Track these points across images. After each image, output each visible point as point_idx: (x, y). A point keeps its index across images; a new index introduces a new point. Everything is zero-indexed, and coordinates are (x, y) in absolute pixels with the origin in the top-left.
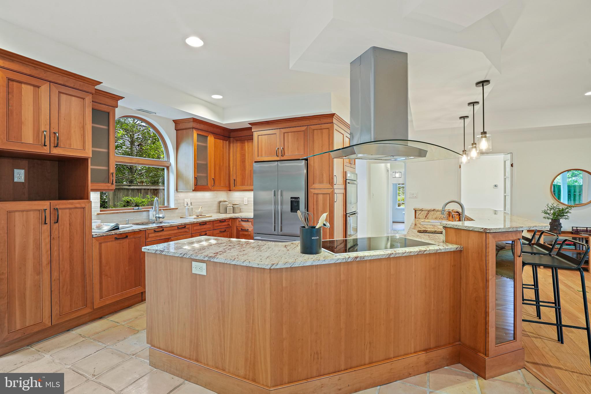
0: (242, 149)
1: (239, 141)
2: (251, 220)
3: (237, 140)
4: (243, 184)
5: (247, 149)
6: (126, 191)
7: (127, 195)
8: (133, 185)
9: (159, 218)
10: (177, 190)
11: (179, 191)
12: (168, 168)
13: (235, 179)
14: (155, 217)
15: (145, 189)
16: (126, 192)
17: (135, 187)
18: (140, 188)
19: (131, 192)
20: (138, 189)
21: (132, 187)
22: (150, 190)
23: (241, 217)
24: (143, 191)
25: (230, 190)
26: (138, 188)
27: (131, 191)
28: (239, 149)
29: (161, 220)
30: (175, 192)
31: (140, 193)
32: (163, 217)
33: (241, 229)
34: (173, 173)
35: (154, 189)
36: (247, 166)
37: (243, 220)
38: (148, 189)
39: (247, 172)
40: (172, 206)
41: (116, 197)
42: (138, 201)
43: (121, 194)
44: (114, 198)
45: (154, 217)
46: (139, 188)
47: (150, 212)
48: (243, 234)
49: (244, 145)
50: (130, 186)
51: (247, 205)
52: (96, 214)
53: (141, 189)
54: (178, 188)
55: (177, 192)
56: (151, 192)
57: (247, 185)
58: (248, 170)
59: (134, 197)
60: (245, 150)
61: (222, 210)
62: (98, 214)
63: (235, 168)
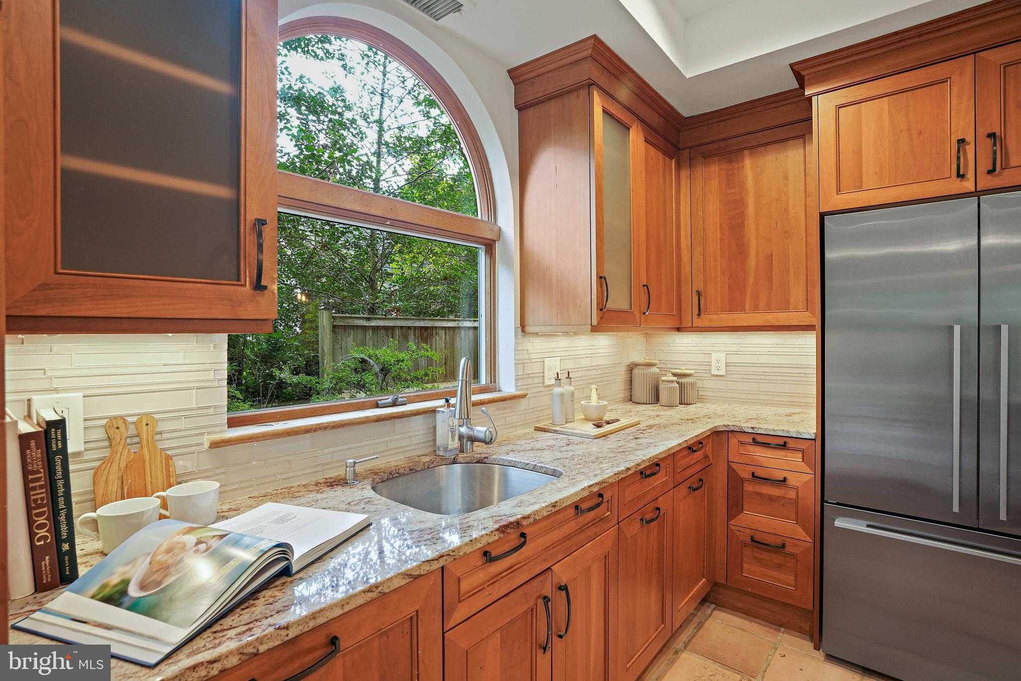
0: (732, 181)
1: (717, 158)
2: (803, 445)
3: (707, 157)
4: (734, 304)
5: (750, 182)
6: (360, 331)
7: (364, 344)
8: (376, 319)
9: (473, 439)
10: (523, 326)
11: (529, 329)
12: (490, 246)
13: (701, 288)
14: (457, 438)
15: (402, 327)
16: (360, 334)
17: (381, 323)
18: (392, 325)
19: (371, 334)
20: (386, 328)
21: (373, 323)
22: (412, 330)
23: (751, 431)
24: (397, 332)
25: (679, 329)
26: (387, 324)
27: (371, 332)
28: (714, 184)
29: (480, 449)
30: (516, 335)
31: (392, 338)
32: (488, 440)
33: (753, 474)
34: (509, 264)
35: (421, 328)
36: (753, 242)
37: (759, 439)
38: (409, 328)
39: (752, 263)
40: (508, 386)
41: (338, 346)
42: (387, 358)
43: (349, 341)
44: (334, 349)
45: (453, 437)
46: (390, 325)
47: (439, 417)
48: (760, 494)
49: (736, 166)
50: (369, 319)
51: (723, 378)
52: (206, 445)
53: (393, 328)
54: (530, 319)
55: (524, 336)
56: (415, 335)
57: (755, 309)
58: (757, 256)
59: (376, 346)
60: (742, 185)
61: (641, 392)
62: (215, 445)
63: (698, 251)
